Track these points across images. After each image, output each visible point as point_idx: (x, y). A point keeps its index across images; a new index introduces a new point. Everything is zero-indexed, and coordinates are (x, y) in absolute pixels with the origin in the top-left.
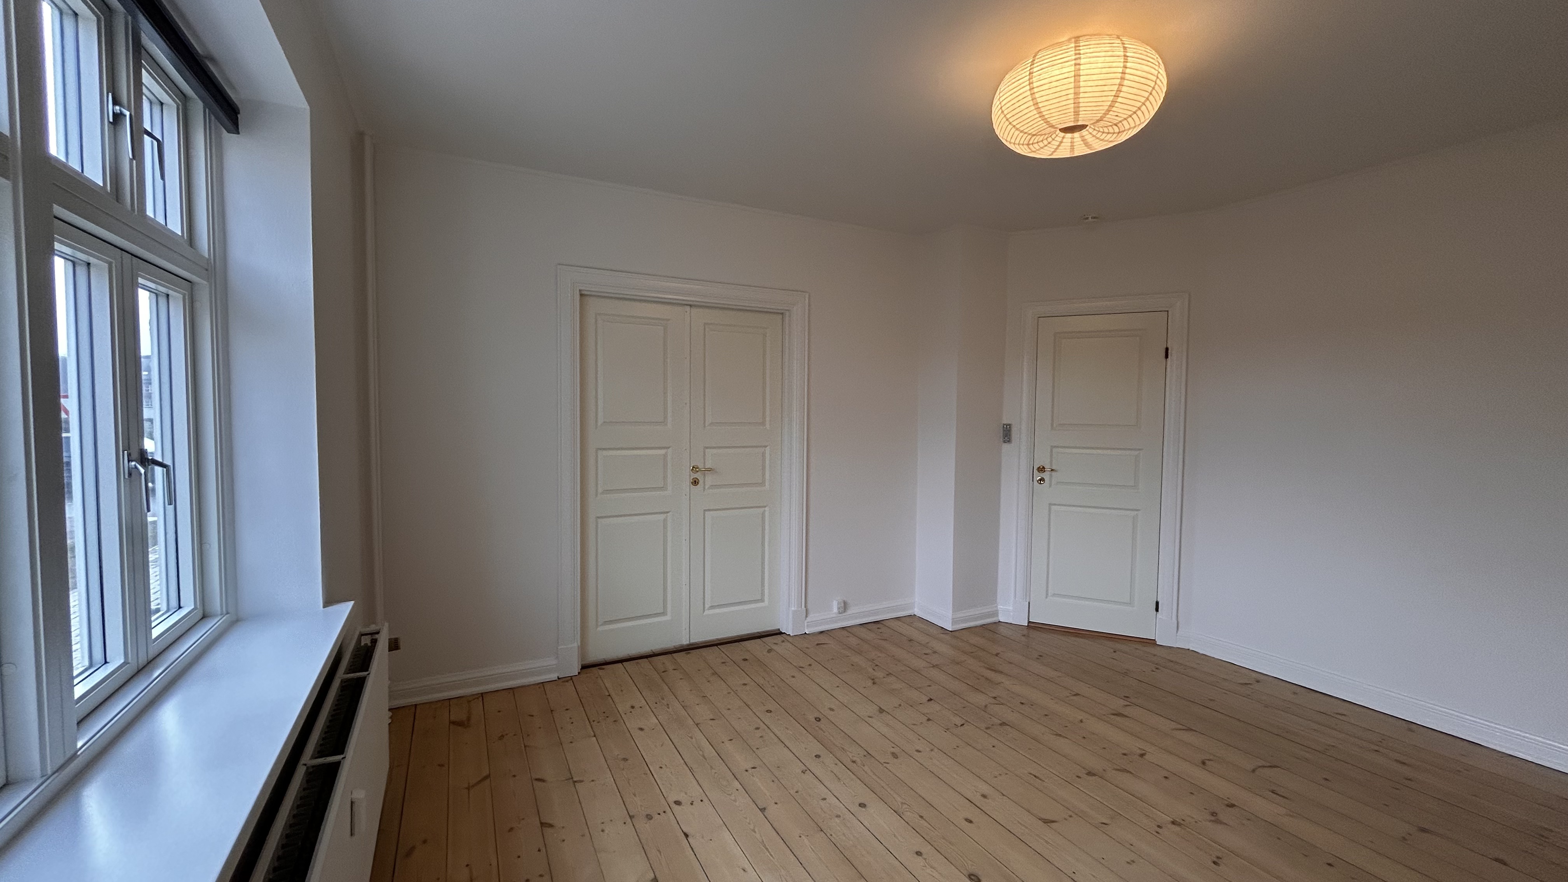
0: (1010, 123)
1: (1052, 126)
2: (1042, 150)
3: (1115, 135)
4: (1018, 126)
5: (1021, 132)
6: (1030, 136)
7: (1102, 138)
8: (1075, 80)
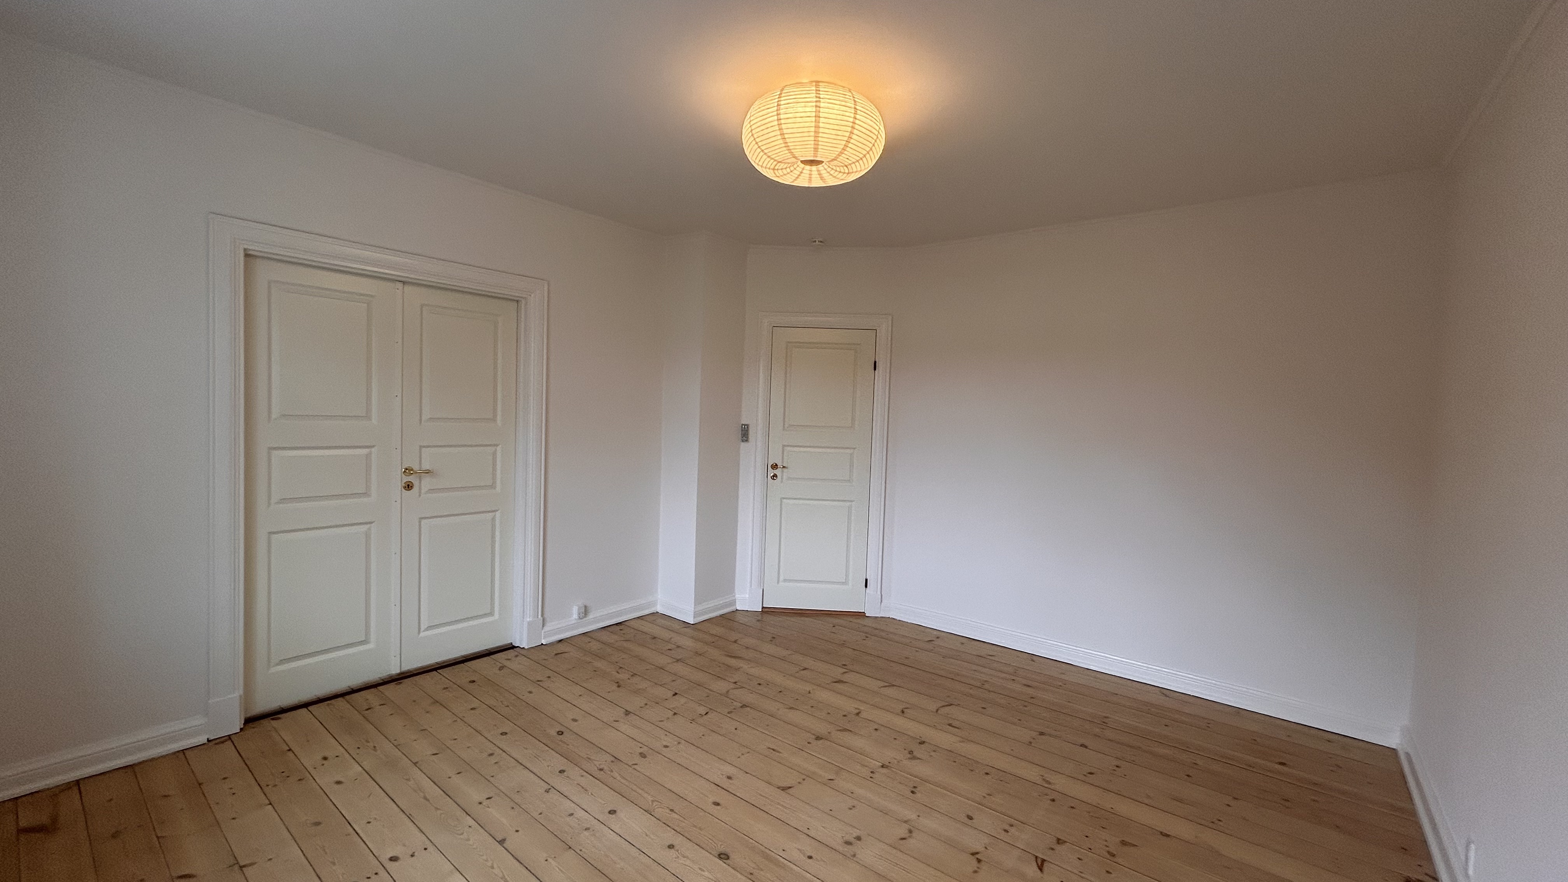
0: (759, 147)
1: (795, 157)
2: (785, 177)
3: (845, 175)
4: (766, 151)
5: (769, 157)
6: (775, 163)
7: (834, 175)
8: (816, 120)
